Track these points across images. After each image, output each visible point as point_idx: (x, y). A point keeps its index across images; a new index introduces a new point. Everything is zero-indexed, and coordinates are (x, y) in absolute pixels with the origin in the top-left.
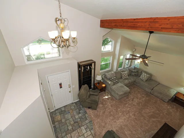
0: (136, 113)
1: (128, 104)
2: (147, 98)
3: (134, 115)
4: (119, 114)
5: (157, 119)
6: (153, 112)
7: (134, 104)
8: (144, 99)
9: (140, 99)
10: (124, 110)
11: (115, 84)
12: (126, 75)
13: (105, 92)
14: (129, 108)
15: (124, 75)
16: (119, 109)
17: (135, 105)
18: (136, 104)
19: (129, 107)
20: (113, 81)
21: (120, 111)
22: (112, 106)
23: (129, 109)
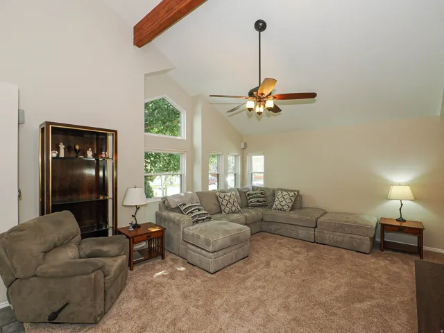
0: (291, 300)
1: (252, 279)
2: (311, 254)
3: (286, 307)
4: (217, 319)
5: (374, 302)
6: (348, 284)
7: (274, 273)
8: (301, 257)
9: (291, 259)
10: (241, 298)
11: (197, 221)
12: (231, 201)
13: (163, 258)
14: (260, 290)
15: (227, 198)
16: (218, 302)
17: (280, 278)
18: (283, 274)
19: (260, 287)
20: (191, 212)
21: (222, 305)
22: (185, 297)
23: (261, 293)
